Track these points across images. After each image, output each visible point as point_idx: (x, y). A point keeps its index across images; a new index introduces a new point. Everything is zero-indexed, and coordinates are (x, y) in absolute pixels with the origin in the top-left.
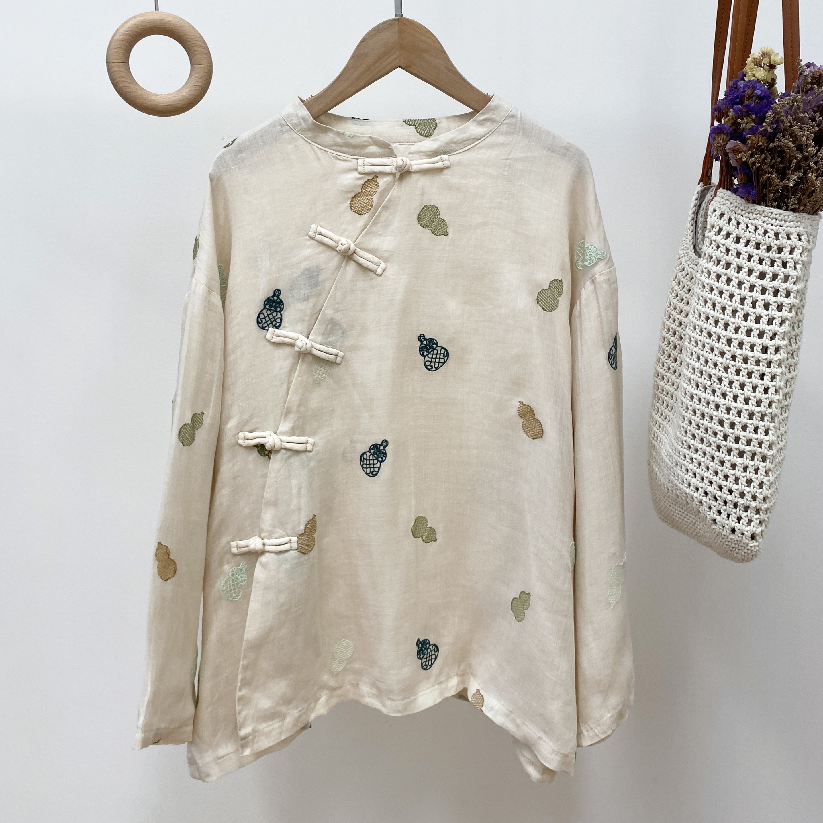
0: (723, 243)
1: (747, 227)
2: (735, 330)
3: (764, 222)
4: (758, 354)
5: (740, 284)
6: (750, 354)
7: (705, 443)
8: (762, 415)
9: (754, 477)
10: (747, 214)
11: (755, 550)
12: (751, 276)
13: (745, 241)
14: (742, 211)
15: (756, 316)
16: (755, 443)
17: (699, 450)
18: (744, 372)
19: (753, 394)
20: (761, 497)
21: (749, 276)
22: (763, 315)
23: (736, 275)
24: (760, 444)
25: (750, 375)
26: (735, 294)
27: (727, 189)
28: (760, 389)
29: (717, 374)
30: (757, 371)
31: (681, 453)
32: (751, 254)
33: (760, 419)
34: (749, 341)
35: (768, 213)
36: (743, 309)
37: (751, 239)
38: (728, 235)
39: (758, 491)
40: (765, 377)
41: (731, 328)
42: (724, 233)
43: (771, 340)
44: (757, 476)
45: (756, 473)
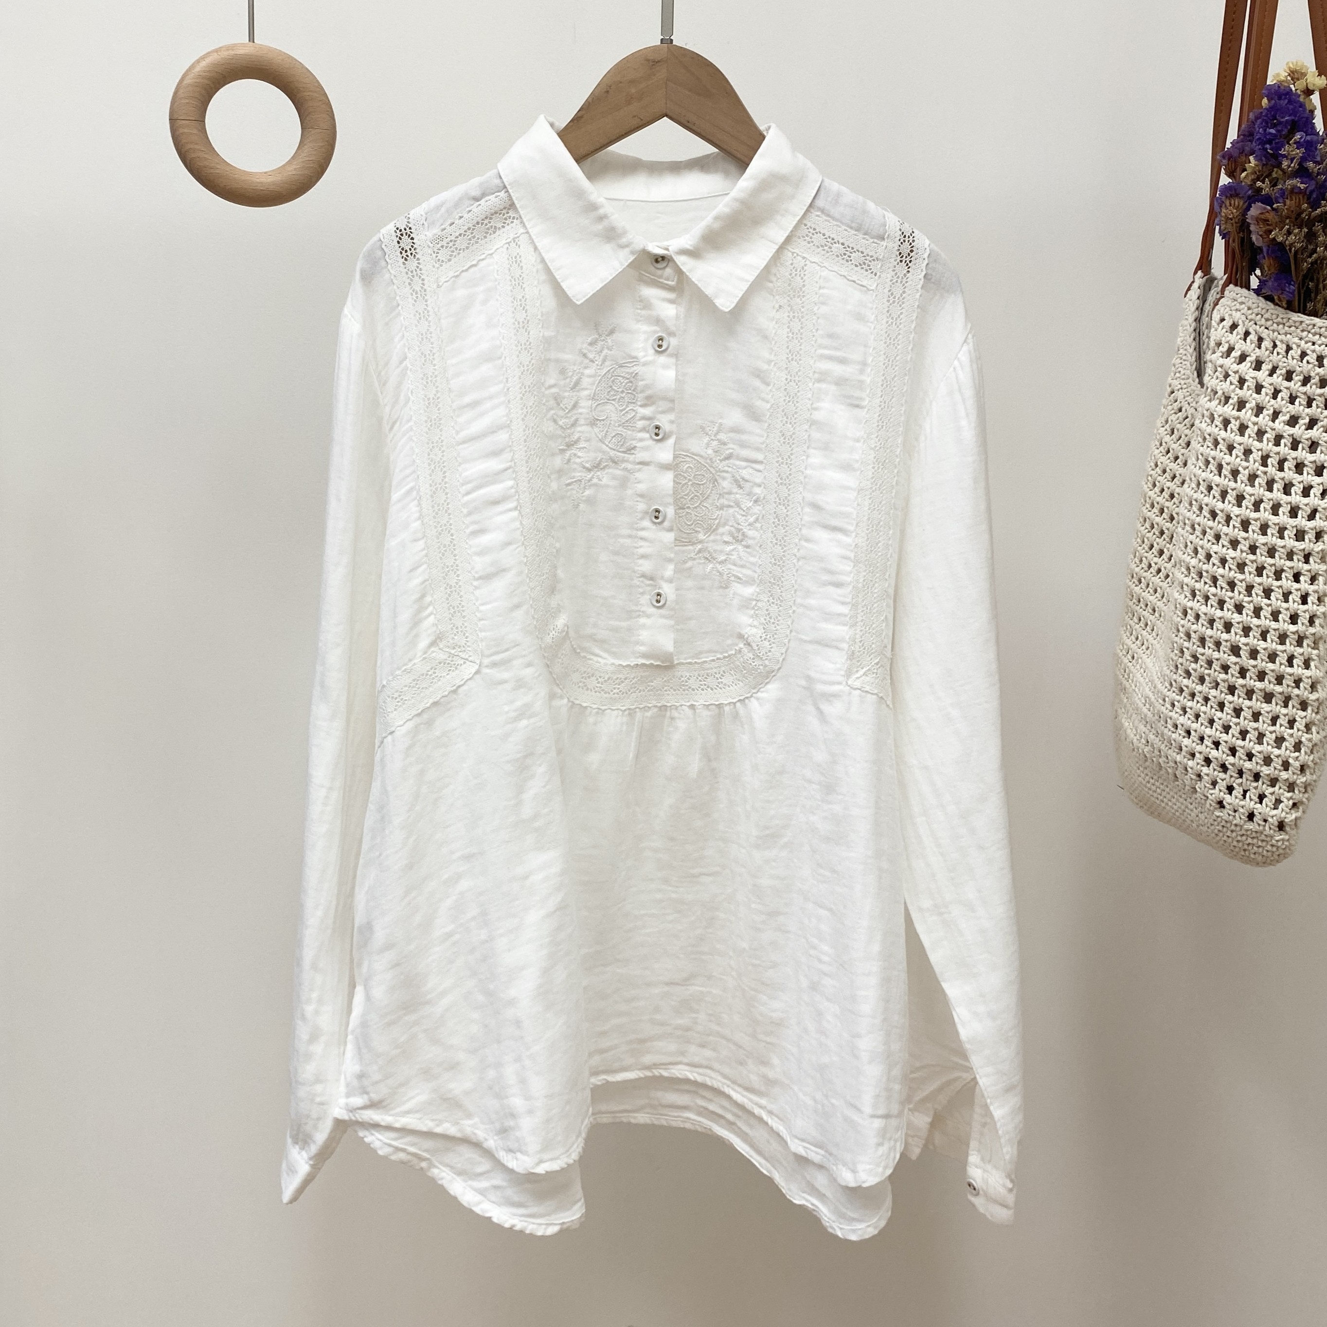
0: (1236, 370)
1: (1275, 346)
2: (1254, 505)
3: (1301, 339)
4: (1290, 542)
5: (1260, 434)
6: (1279, 542)
7: (1207, 683)
8: (1299, 636)
9: (1286, 733)
10: (1275, 325)
11: (1284, 847)
12: (1277, 421)
13: (1270, 367)
14: (1267, 320)
15: (1285, 484)
16: (1288, 681)
17: (1197, 694)
18: (1269, 571)
19: (1285, 605)
20: (1297, 764)
21: (1273, 421)
22: (1294, 482)
23: (1254, 419)
24: (1297, 682)
25: (1278, 575)
26: (1254, 450)
27: (1242, 287)
28: (1295, 597)
29: (1226, 575)
30: (1290, 568)
31: (1167, 699)
32: (1278, 388)
33: (1296, 644)
34: (1277, 521)
35: (1308, 326)
36: (1265, 473)
37: (1280, 364)
38: (1243, 358)
39: (1293, 755)
40: (1302, 578)
41: (1247, 502)
42: (1236, 354)
43: (1309, 520)
44: (1291, 731)
45: (1292, 727)
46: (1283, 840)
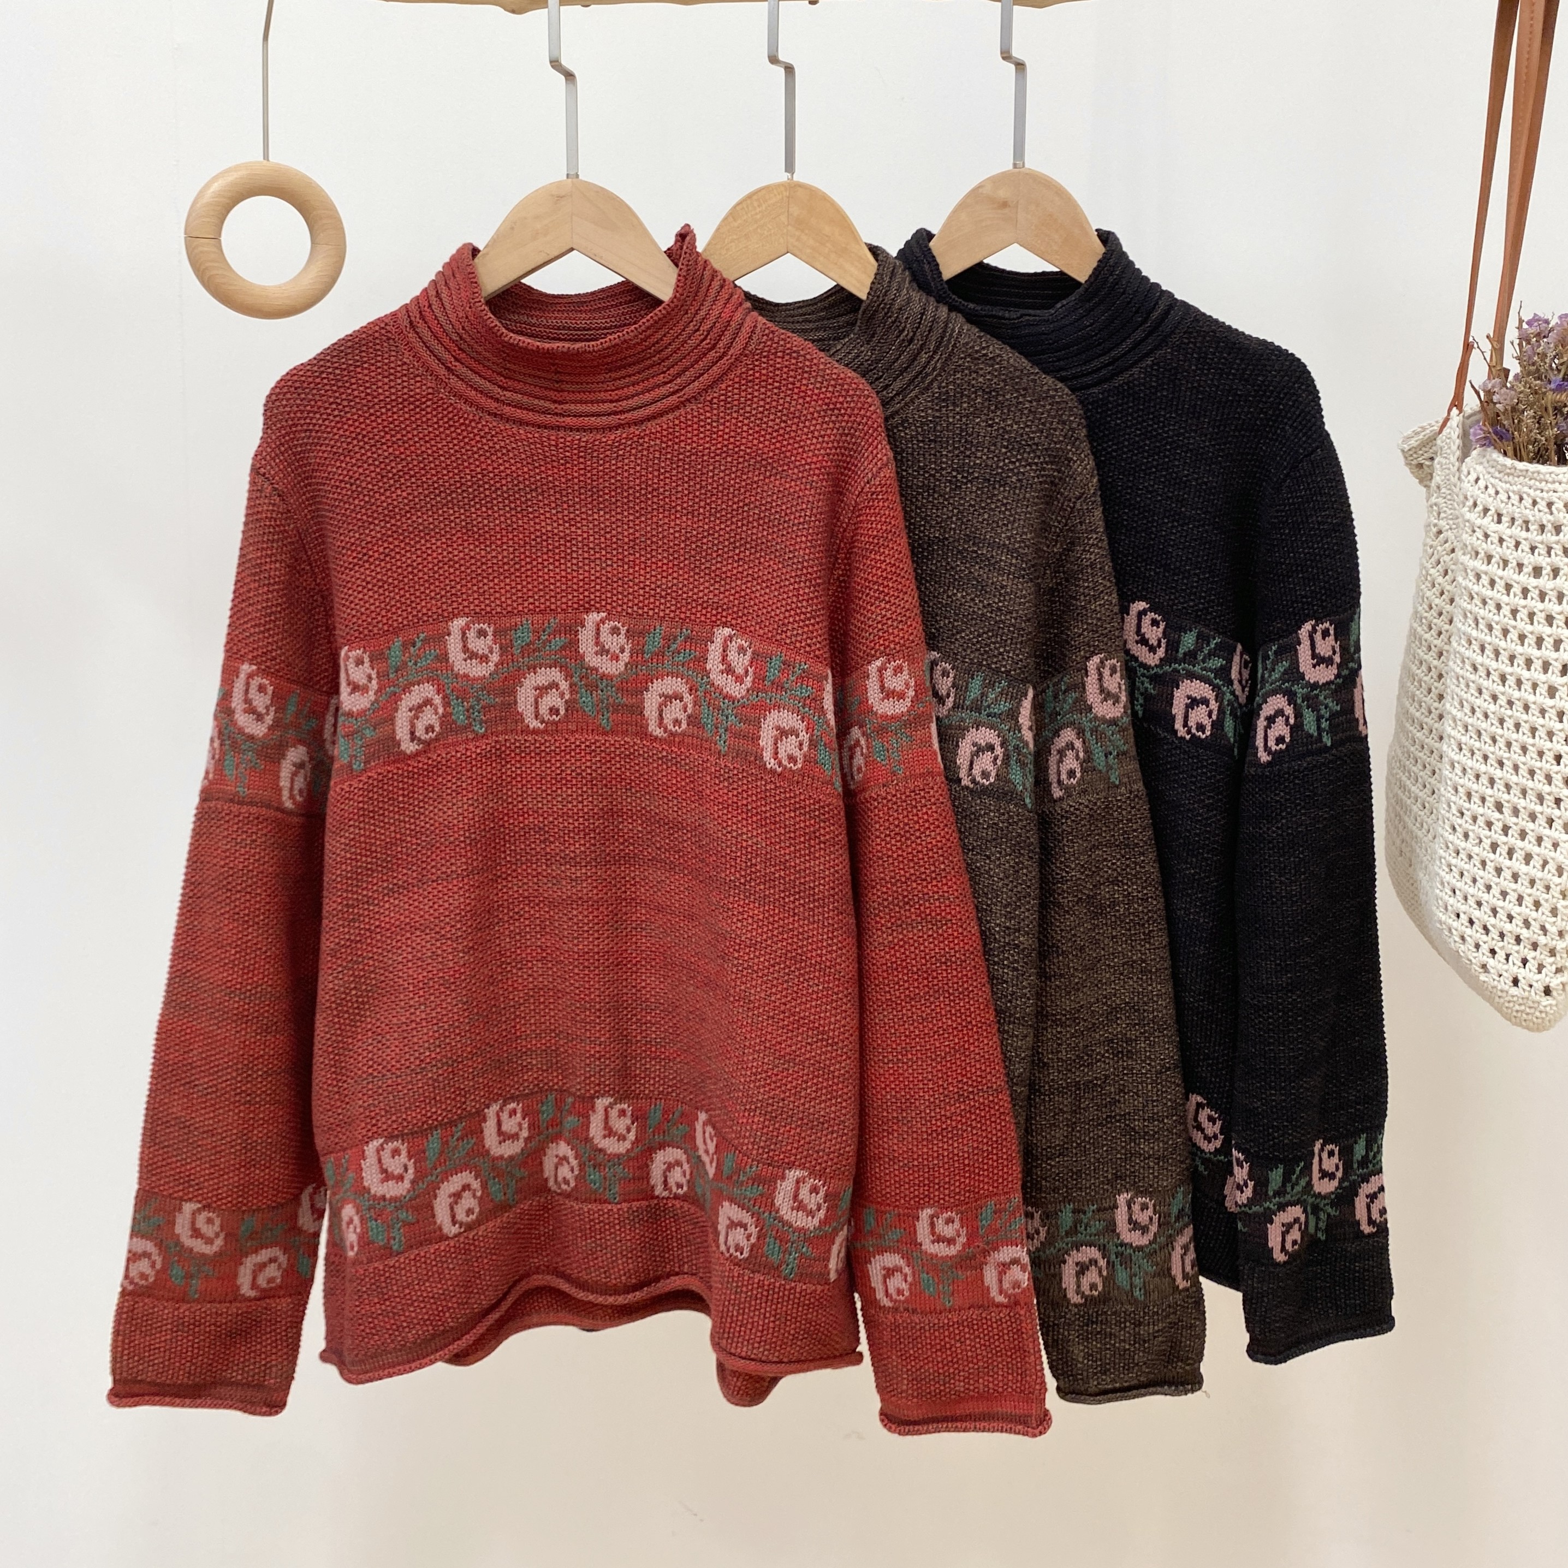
0: (1480, 525)
1: (1509, 498)
2: (1509, 660)
3: (1530, 487)
4: (1542, 698)
5: (1508, 588)
6: (1532, 698)
7: (1470, 840)
9: (1543, 897)
10: (1507, 476)
11: (1553, 1012)
12: (1522, 574)
13: (1508, 519)
14: (1500, 471)
15: (1536, 638)
16: (1530, 838)
17: (1461, 851)
18: (1525, 728)
19: (1540, 764)
20: (1555, 930)
21: (1519, 574)
22: (1545, 635)
23: (1500, 572)
24: (1539, 840)
25: (1533, 732)
26: (1503, 604)
28: (1549, 756)
29: (1489, 730)
30: (1543, 726)
32: (1518, 540)
34: (1529, 677)
35: (1534, 473)
36: (1516, 627)
37: (1516, 515)
38: (1485, 511)
40: (1555, 738)
41: (1503, 657)
42: (1479, 508)
45: (1547, 893)
46: (1551, 1005)
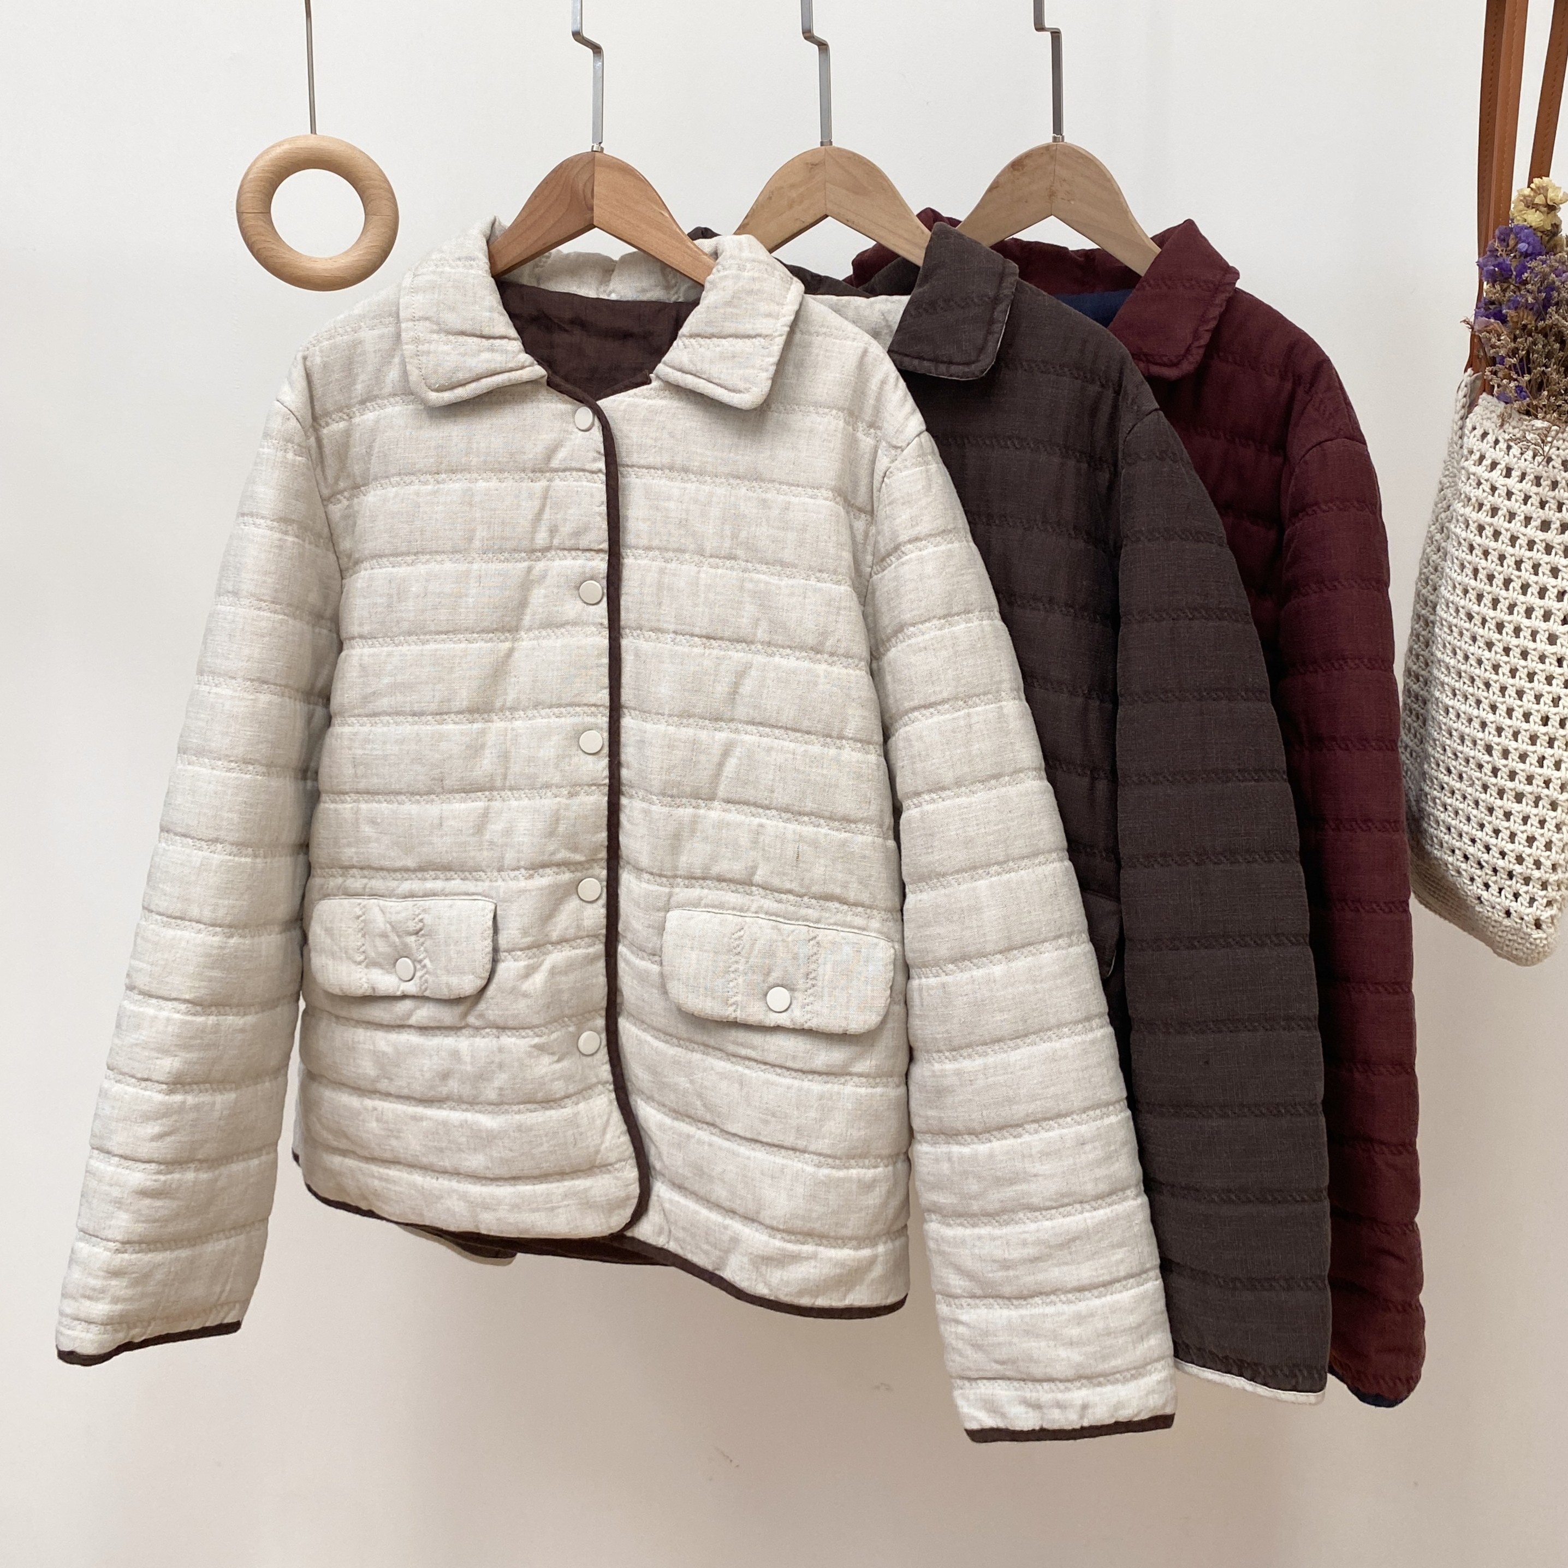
0: (1487, 478)
4: (1542, 645)
6: (1531, 645)
7: (1465, 781)
9: (1537, 832)
11: (1543, 945)
15: (1540, 588)
20: (1549, 863)
21: (1525, 527)
24: (1547, 783)
25: (1531, 676)
26: (1507, 555)
28: (1547, 699)
29: (1482, 675)
30: (1542, 671)
32: (1528, 494)
33: (1547, 745)
34: (1529, 625)
36: (1519, 577)
37: (1528, 470)
38: (1494, 465)
39: (1544, 854)
40: (1554, 682)
41: (1503, 605)
42: (1487, 462)
44: (1542, 831)
46: (1541, 939)
